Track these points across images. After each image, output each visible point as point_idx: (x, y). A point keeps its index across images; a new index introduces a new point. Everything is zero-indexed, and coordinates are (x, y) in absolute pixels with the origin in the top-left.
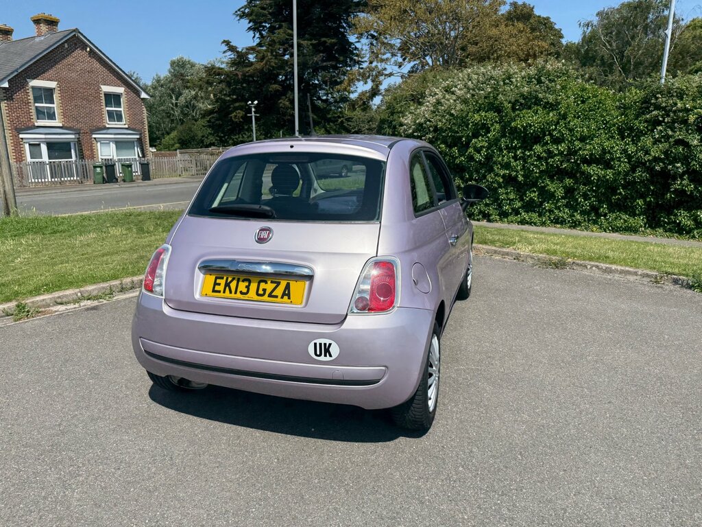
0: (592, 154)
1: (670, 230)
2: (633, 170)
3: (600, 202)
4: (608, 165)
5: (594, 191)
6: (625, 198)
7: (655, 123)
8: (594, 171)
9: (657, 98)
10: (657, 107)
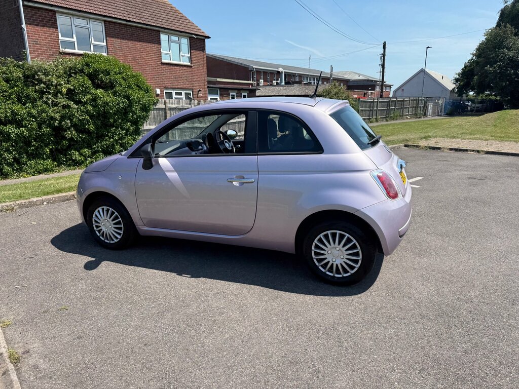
0: (6, 116)
1: (69, 166)
2: (40, 127)
3: (20, 153)
4: (19, 125)
5: (13, 146)
6: (37, 148)
7: (42, 93)
8: (11, 129)
9: (38, 75)
10: (40, 81)
